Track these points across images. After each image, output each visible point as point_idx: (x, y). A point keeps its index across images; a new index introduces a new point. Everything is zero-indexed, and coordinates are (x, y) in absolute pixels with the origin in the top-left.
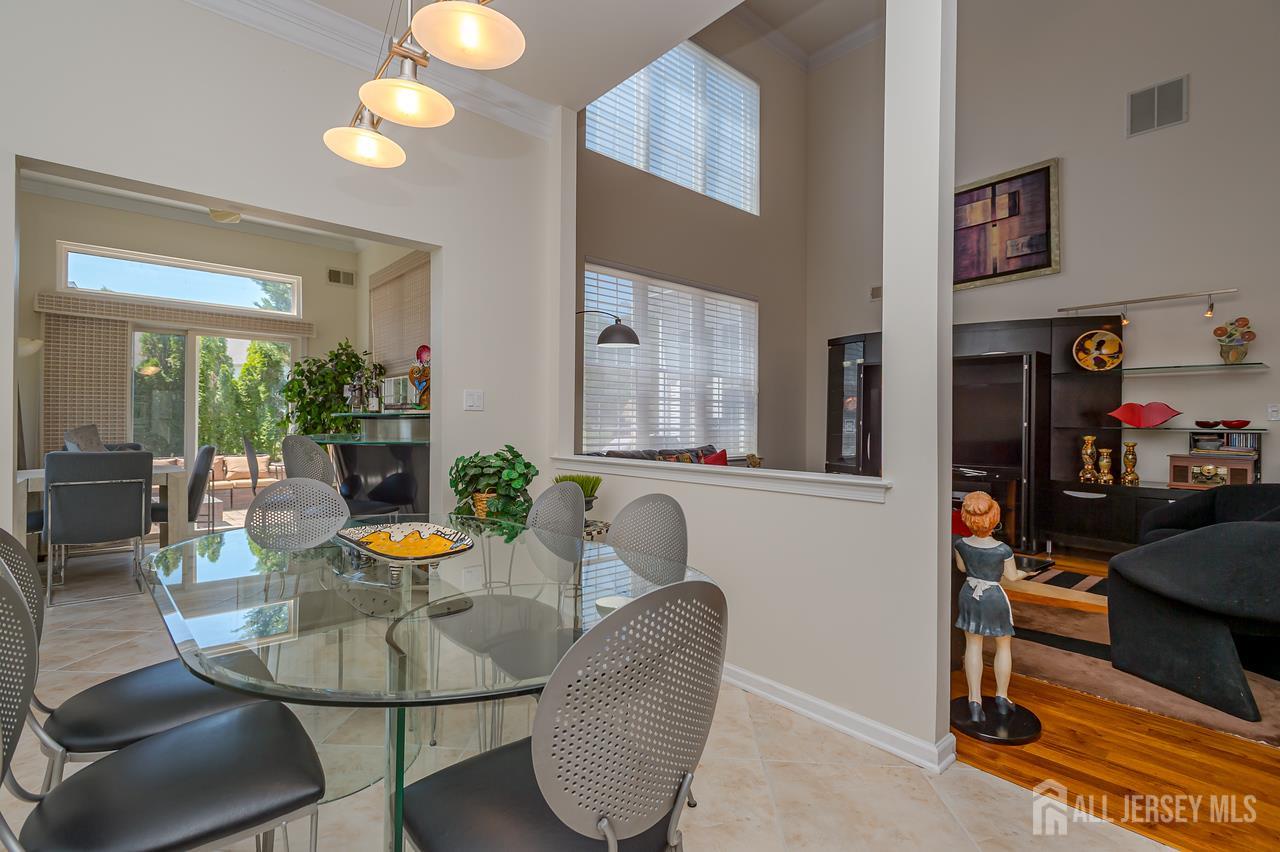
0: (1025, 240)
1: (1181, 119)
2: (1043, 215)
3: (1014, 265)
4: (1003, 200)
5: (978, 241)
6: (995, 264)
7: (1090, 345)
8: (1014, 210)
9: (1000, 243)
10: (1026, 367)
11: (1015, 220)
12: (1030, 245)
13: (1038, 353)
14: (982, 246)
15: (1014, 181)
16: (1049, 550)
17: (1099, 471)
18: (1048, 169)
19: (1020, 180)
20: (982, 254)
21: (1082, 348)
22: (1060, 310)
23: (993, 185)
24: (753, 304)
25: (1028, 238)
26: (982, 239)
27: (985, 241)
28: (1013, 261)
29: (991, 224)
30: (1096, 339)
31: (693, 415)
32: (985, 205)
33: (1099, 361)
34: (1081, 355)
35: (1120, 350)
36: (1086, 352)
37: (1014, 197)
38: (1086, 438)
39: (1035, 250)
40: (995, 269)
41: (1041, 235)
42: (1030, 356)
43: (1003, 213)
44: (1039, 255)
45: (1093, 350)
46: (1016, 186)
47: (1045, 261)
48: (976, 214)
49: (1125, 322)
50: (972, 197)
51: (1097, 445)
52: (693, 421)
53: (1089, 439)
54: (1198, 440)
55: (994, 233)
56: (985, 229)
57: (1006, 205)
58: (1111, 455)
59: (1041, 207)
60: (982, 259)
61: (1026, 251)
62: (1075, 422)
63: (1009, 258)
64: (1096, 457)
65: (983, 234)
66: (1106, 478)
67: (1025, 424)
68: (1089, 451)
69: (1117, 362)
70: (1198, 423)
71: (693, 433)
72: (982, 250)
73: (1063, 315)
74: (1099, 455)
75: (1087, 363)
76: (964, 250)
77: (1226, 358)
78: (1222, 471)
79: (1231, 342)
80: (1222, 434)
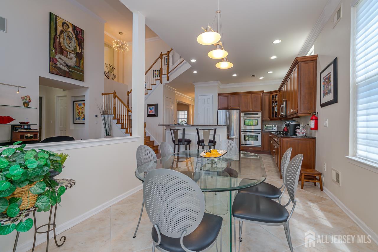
1: (5, 31)
70: (20, 123)
77: (24, 106)
78: (32, 135)
79: (26, 101)
80: (22, 126)
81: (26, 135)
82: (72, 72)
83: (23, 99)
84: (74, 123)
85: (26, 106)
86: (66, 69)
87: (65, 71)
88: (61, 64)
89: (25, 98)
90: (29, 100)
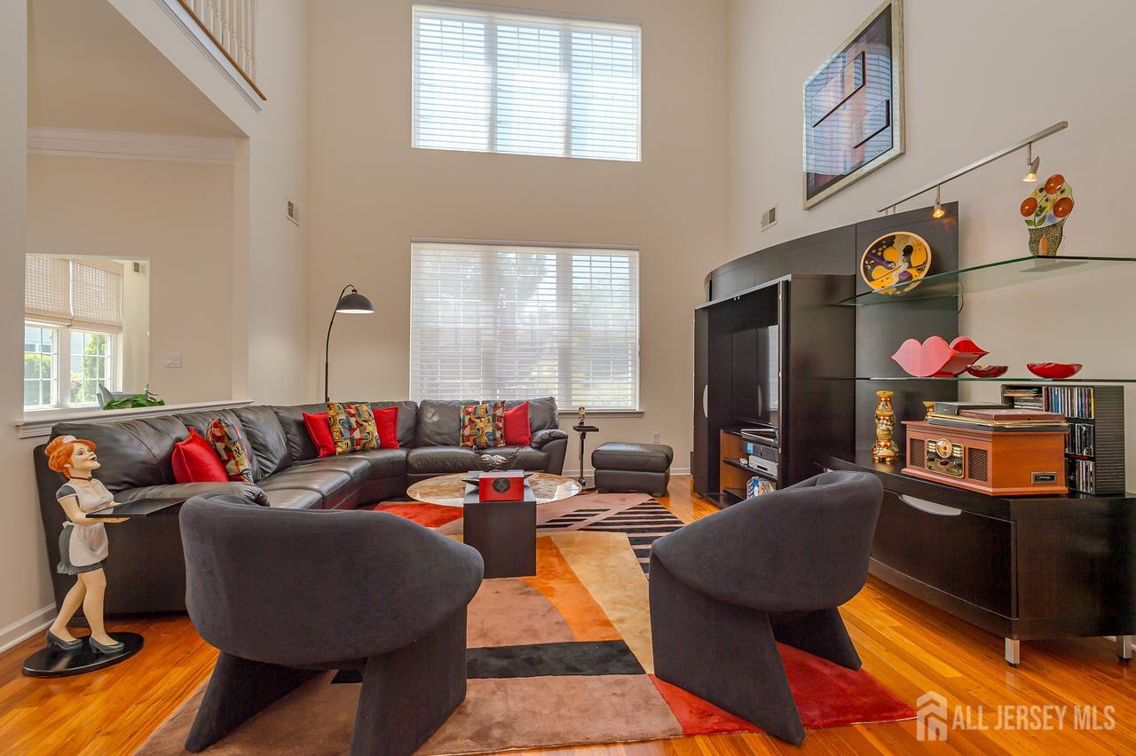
3: (861, 155)
4: (851, 70)
5: (832, 132)
6: (845, 158)
8: (860, 80)
9: (849, 129)
11: (861, 93)
14: (835, 139)
18: (888, 11)
19: (865, 36)
20: (835, 148)
23: (843, 54)
24: (636, 253)
27: (837, 130)
28: (860, 150)
29: (842, 106)
32: (837, 81)
33: (905, 278)
34: (880, 271)
35: (927, 258)
40: (845, 165)
42: (786, 282)
43: (851, 87)
47: (888, 141)
48: (829, 98)
49: (938, 214)
50: (827, 76)
55: (844, 117)
56: (837, 115)
57: (853, 76)
60: (835, 155)
61: (869, 132)
63: (856, 147)
65: (836, 122)
67: (779, 374)
69: (922, 275)
72: (836, 143)
77: (1035, 251)
78: (958, 453)
79: (1042, 221)
80: (1039, 388)
81: (932, 448)
83: (1029, 213)
85: (1041, 253)
89: (1040, 199)
90: (1056, 206)
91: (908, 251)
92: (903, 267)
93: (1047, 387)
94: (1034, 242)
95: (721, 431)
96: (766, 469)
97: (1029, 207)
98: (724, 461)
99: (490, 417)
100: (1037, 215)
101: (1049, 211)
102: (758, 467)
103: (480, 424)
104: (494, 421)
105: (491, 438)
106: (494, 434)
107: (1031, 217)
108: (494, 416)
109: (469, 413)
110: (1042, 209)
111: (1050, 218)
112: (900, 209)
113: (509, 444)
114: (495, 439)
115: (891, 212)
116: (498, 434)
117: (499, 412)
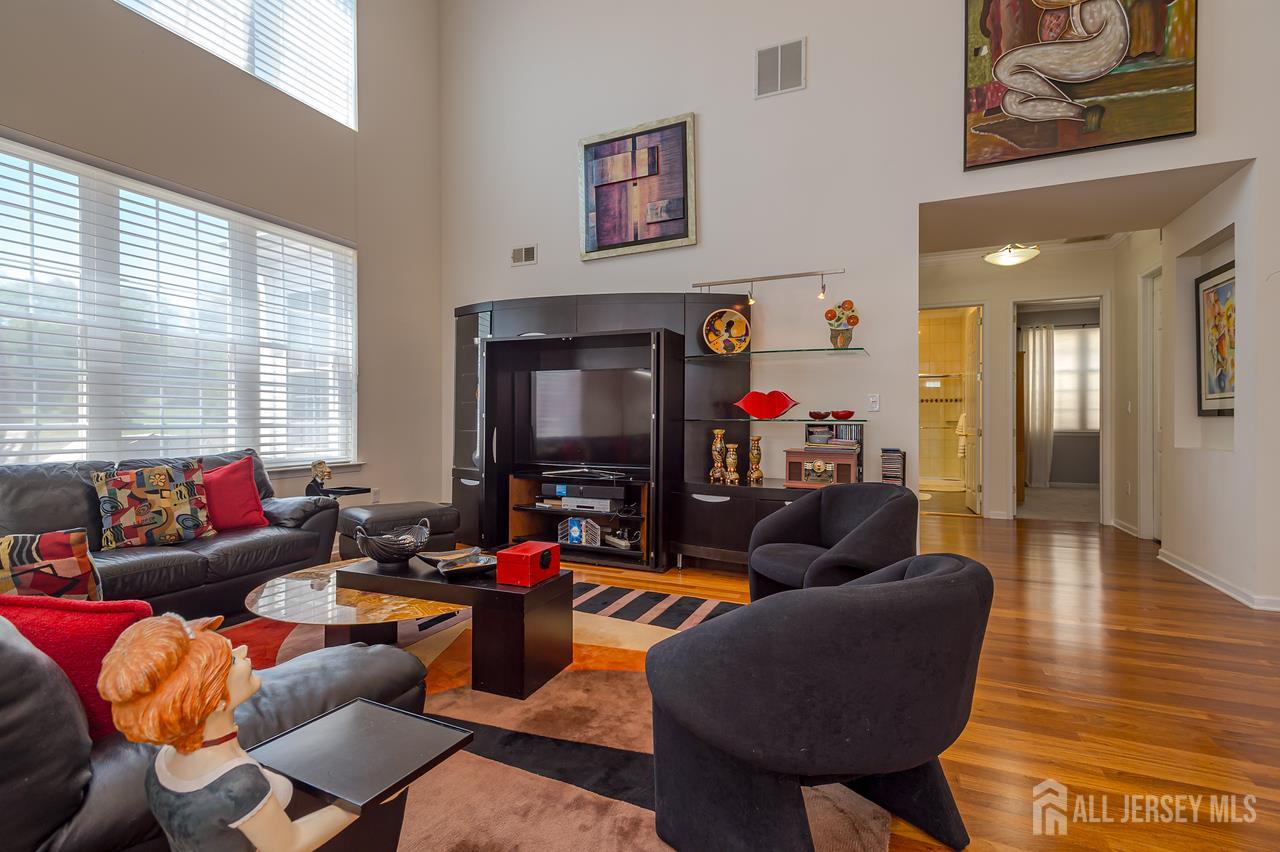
0: (663, 203)
1: (800, 84)
2: (681, 176)
3: (654, 231)
4: (643, 155)
5: (620, 201)
6: (636, 230)
7: (720, 325)
8: (654, 169)
9: (642, 206)
10: (654, 347)
11: (654, 179)
12: (668, 211)
13: (666, 331)
14: (623, 208)
15: (654, 134)
16: (680, 565)
17: (726, 468)
18: (683, 125)
19: (658, 134)
20: (623, 217)
21: (711, 328)
22: (694, 286)
23: (633, 137)
24: (351, 252)
25: (666, 202)
26: (623, 200)
27: (627, 202)
28: (653, 227)
29: (632, 183)
30: (726, 319)
31: (232, 404)
32: (626, 158)
33: (729, 346)
34: (712, 336)
35: (747, 334)
36: (717, 333)
37: (653, 151)
38: (716, 431)
39: (673, 217)
40: (636, 236)
41: (679, 199)
42: (658, 334)
43: (643, 171)
44: (676, 224)
45: (723, 332)
46: (656, 140)
47: (682, 231)
48: (617, 168)
49: (751, 302)
50: (613, 148)
51: (727, 439)
52: (232, 413)
53: (719, 432)
54: (811, 433)
55: (635, 193)
56: (626, 187)
57: (646, 162)
58: (737, 451)
59: (678, 166)
60: (623, 223)
61: (665, 216)
62: (708, 415)
63: (649, 224)
64: (724, 453)
65: (624, 194)
66: (732, 476)
67: (653, 416)
68: (719, 446)
69: (744, 345)
70: (811, 414)
71: (232, 432)
72: (624, 213)
73: (697, 290)
74: (727, 450)
75: (717, 345)
76: (607, 210)
77: (835, 343)
78: (829, 467)
79: (839, 326)
80: (832, 426)
81: (809, 466)
82: (1100, 109)
83: (830, 319)
84: (1202, 413)
85: (839, 345)
86: (1060, 110)
87: (1054, 122)
88: (1027, 98)
89: (838, 312)
90: (849, 318)
91: (730, 324)
92: (726, 336)
93: (837, 425)
94: (834, 338)
95: (511, 477)
96: (593, 508)
97: (831, 315)
98: (514, 509)
99: (183, 489)
100: (837, 321)
101: (844, 320)
102: (578, 507)
103: (161, 503)
104: (191, 493)
105: (190, 523)
106: (194, 516)
107: (833, 322)
108: (190, 486)
109: (126, 485)
110: (839, 319)
111: (845, 325)
112: (714, 290)
113: (223, 531)
114: (197, 526)
115: (705, 290)
116: (202, 515)
117: (198, 478)
